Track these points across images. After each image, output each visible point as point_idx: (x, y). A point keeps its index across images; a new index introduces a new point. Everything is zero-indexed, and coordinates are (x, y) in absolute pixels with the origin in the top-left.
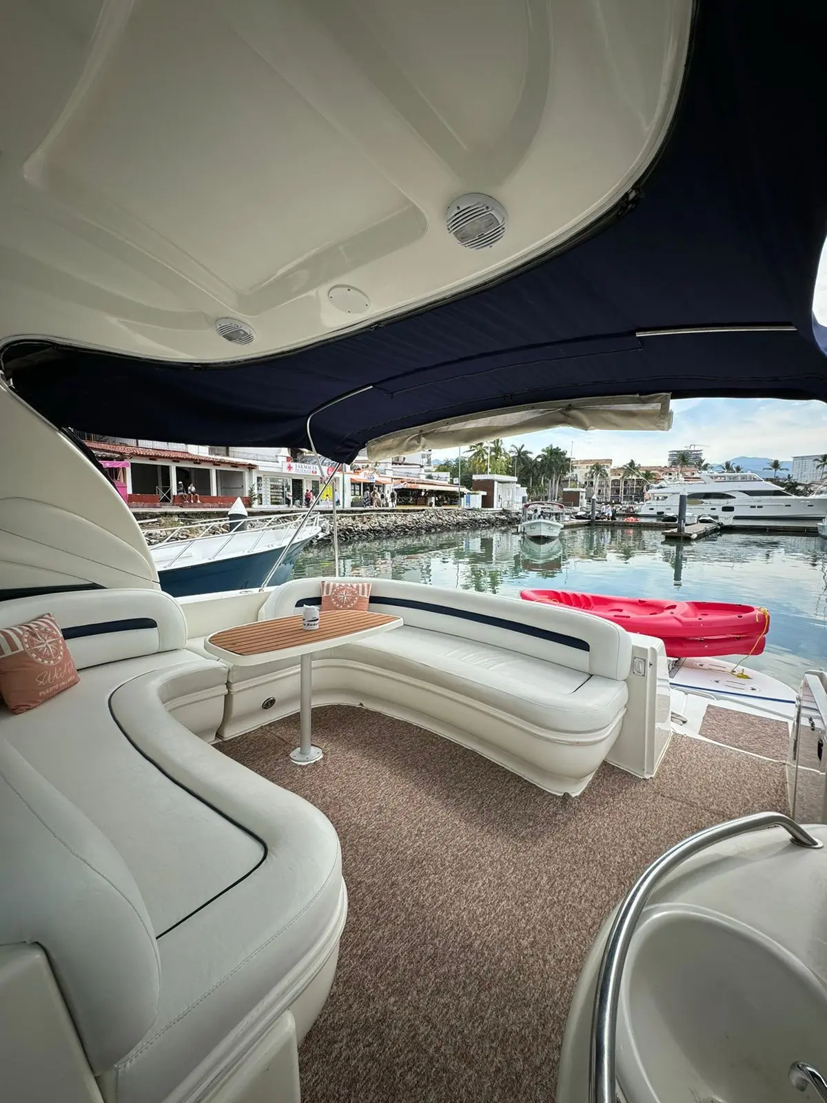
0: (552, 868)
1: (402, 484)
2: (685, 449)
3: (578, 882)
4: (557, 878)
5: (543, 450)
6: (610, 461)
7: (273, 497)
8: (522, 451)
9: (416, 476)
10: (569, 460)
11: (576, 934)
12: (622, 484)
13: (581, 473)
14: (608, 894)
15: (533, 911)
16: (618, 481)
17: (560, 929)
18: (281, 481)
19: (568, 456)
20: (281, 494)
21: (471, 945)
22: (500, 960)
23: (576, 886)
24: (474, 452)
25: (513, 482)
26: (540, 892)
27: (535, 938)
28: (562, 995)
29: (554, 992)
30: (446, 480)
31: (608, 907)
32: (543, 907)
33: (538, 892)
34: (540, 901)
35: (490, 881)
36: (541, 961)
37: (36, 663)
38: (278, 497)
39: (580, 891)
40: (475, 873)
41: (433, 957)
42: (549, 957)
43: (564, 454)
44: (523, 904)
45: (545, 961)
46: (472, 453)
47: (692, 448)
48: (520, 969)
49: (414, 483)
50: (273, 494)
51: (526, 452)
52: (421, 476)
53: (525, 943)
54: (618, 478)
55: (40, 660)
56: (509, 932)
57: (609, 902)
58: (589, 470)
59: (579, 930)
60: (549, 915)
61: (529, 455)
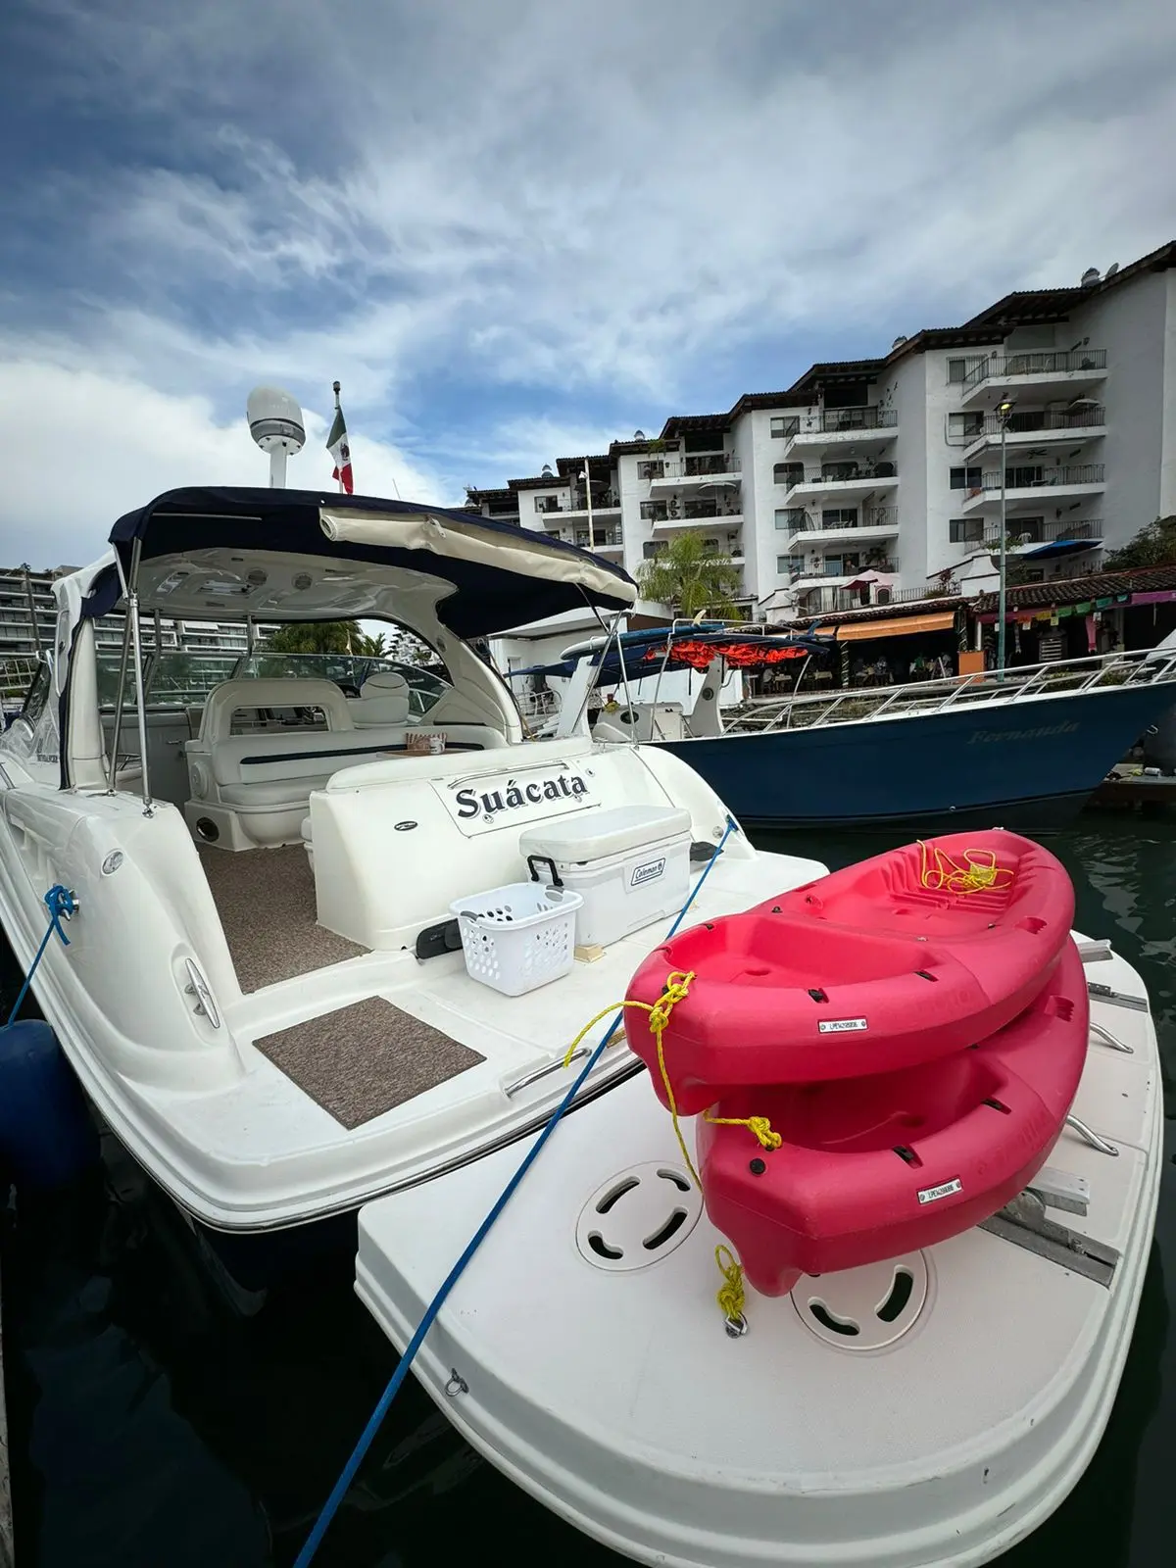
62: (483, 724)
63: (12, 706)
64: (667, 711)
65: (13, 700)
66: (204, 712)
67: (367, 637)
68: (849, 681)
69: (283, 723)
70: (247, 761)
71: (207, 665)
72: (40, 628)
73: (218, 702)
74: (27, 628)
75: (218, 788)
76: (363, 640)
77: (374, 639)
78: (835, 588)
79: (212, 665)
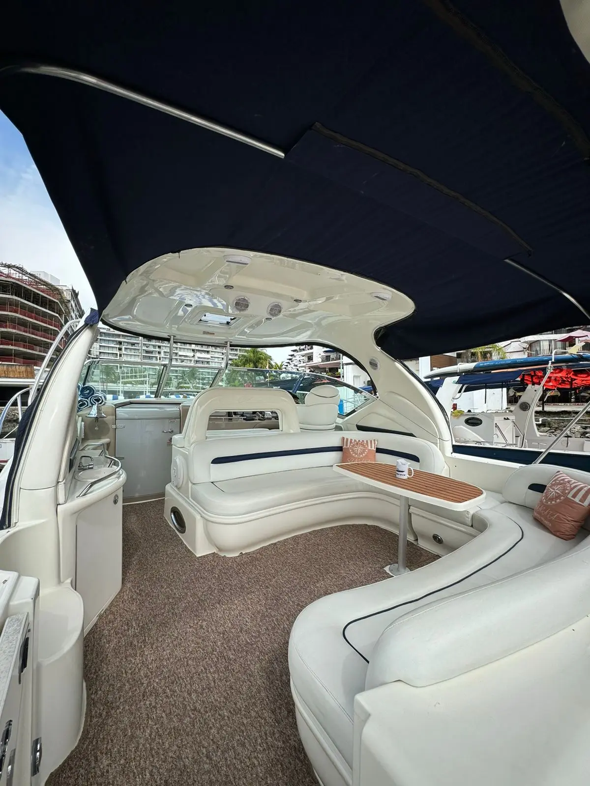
0: (236, 667)
3: (216, 676)
4: (227, 664)
11: (191, 650)
14: (196, 691)
15: (216, 636)
17: (198, 643)
21: (219, 604)
22: (205, 610)
23: (214, 672)
26: (225, 647)
27: (204, 629)
28: (175, 625)
29: (178, 623)
31: (189, 681)
32: (215, 643)
33: (225, 646)
34: (219, 643)
35: (246, 625)
36: (192, 625)
37: (350, 453)
39: (210, 672)
40: (257, 621)
41: (223, 590)
42: (191, 630)
44: (224, 634)
45: (191, 627)
48: (196, 616)
53: (204, 623)
55: (352, 453)
56: (214, 620)
57: (191, 686)
59: (191, 653)
60: (209, 643)
62: (411, 435)
63: (127, 388)
64: (505, 419)
65: (128, 385)
66: (190, 408)
67: (276, 363)
68: (575, 398)
69: (244, 419)
70: (217, 461)
71: (204, 373)
72: (143, 356)
73: (200, 405)
74: (138, 355)
75: (190, 485)
76: (274, 364)
77: (279, 364)
78: (550, 341)
79: (206, 374)
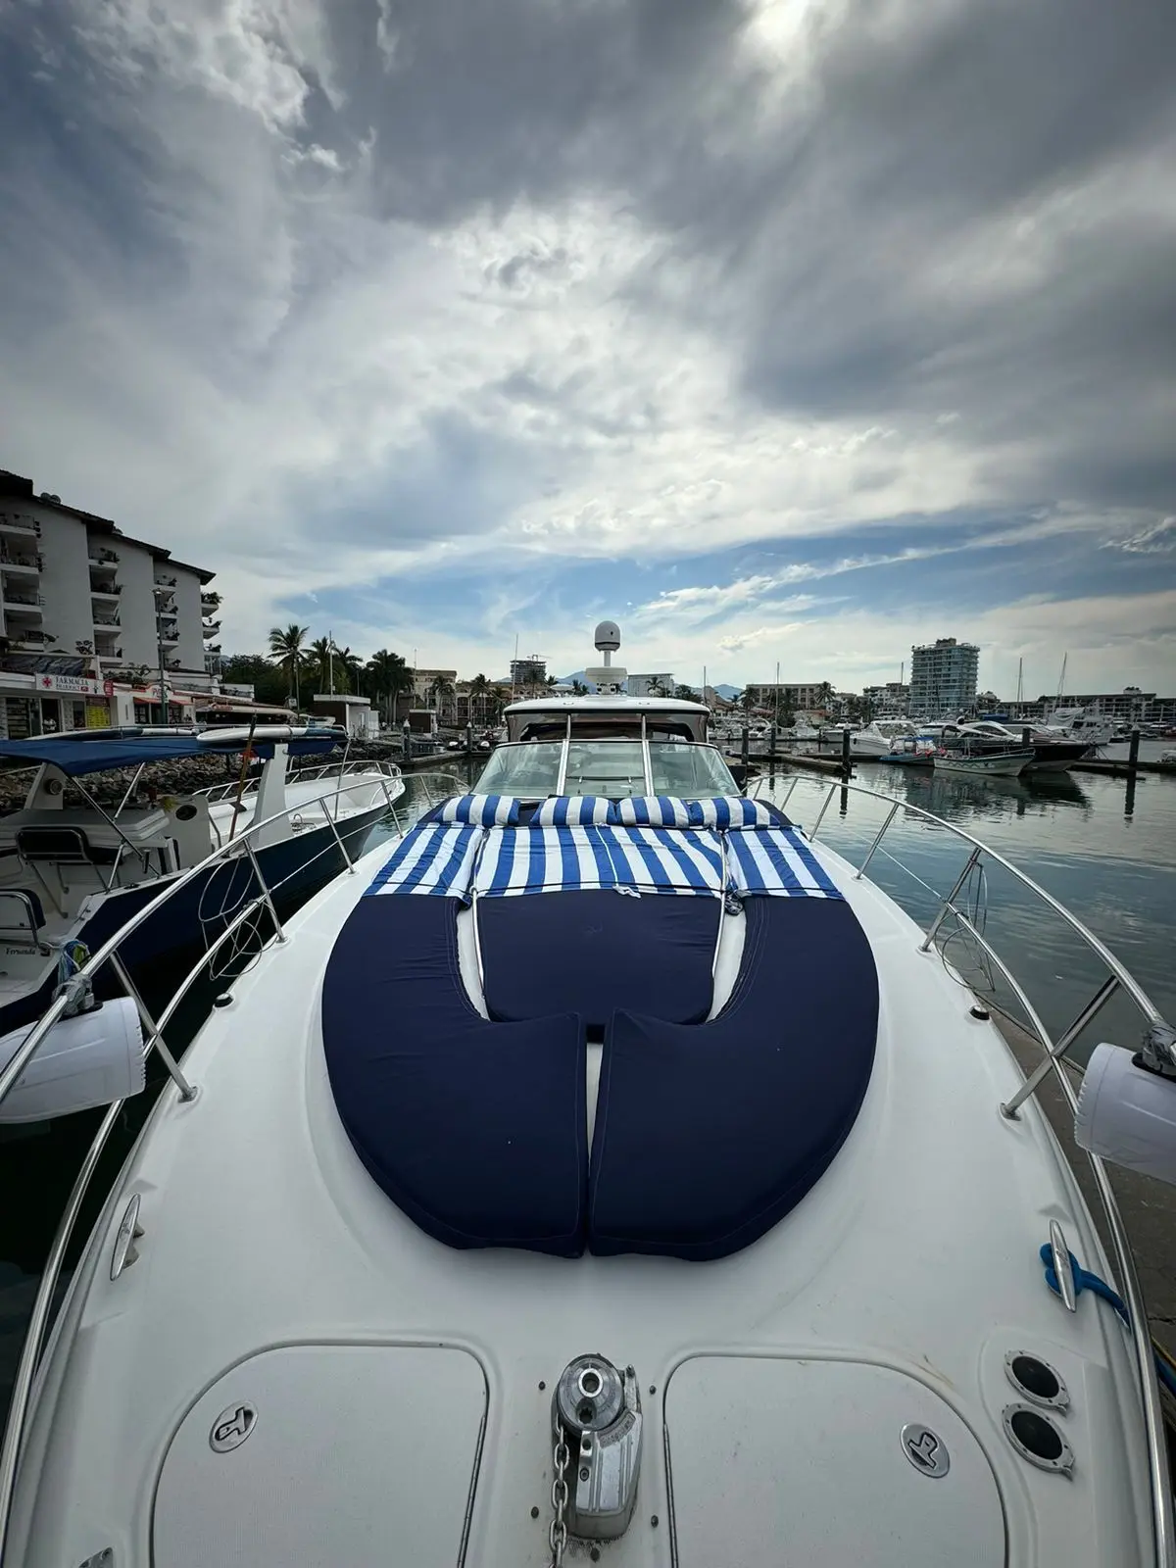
1: (210, 706)
2: (528, 659)
5: (374, 657)
6: (454, 673)
7: (14, 728)
8: (347, 655)
9: (204, 689)
10: (408, 670)
12: (470, 702)
13: (421, 687)
16: (466, 699)
18: (25, 701)
19: (407, 665)
20: (24, 723)
24: (285, 656)
25: (365, 705)
30: (249, 697)
38: (20, 729)
43: (402, 661)
46: (281, 658)
47: (535, 660)
49: (225, 704)
50: (11, 723)
51: (353, 658)
52: (213, 690)
54: (466, 695)
58: (431, 684)
61: (357, 663)
